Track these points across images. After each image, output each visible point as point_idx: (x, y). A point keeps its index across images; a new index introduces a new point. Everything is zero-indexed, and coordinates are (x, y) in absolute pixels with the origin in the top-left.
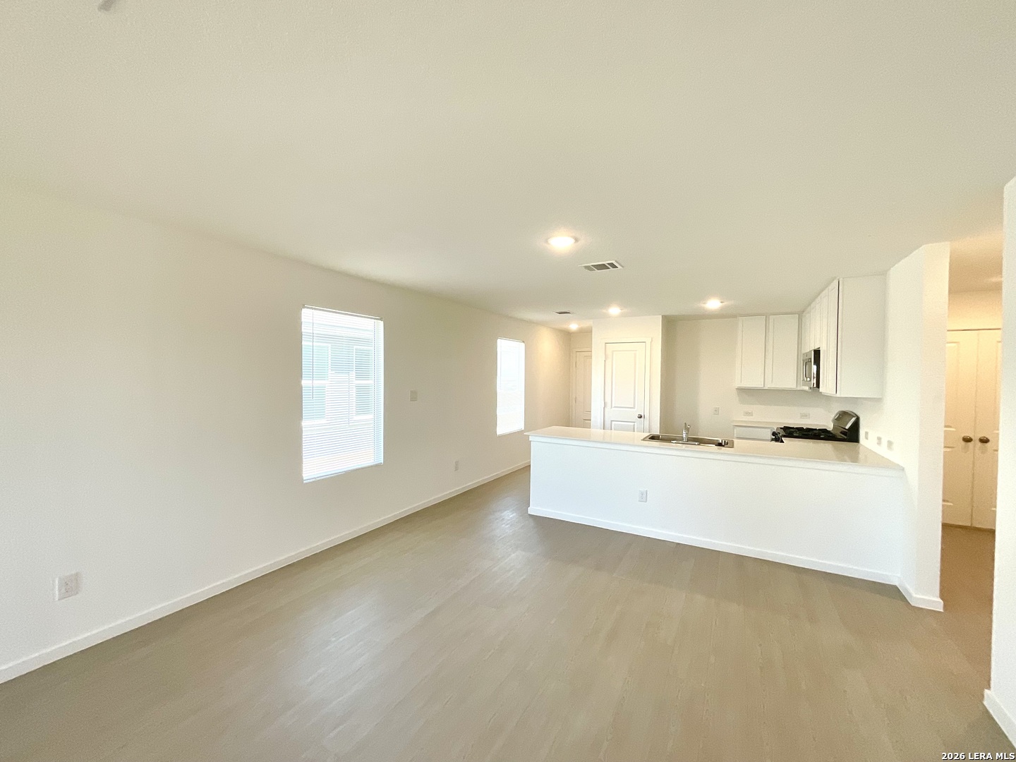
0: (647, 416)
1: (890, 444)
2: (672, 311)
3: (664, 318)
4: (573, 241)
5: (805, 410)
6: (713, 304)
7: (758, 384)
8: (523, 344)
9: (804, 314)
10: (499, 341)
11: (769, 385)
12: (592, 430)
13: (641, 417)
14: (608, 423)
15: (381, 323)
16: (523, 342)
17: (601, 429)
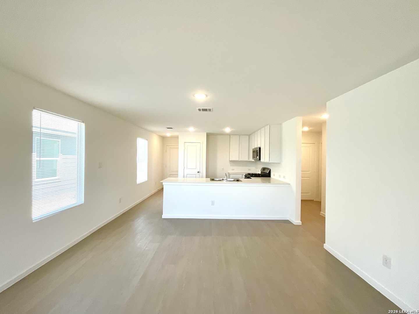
0: (201, 172)
1: (284, 177)
2: (210, 131)
3: (207, 133)
4: (205, 96)
5: (250, 168)
6: (228, 130)
7: (237, 159)
8: (147, 141)
9: (251, 135)
10: (138, 138)
11: (240, 160)
12: (179, 178)
13: (198, 172)
14: (185, 175)
15: (83, 125)
16: (147, 140)
17: (182, 177)
